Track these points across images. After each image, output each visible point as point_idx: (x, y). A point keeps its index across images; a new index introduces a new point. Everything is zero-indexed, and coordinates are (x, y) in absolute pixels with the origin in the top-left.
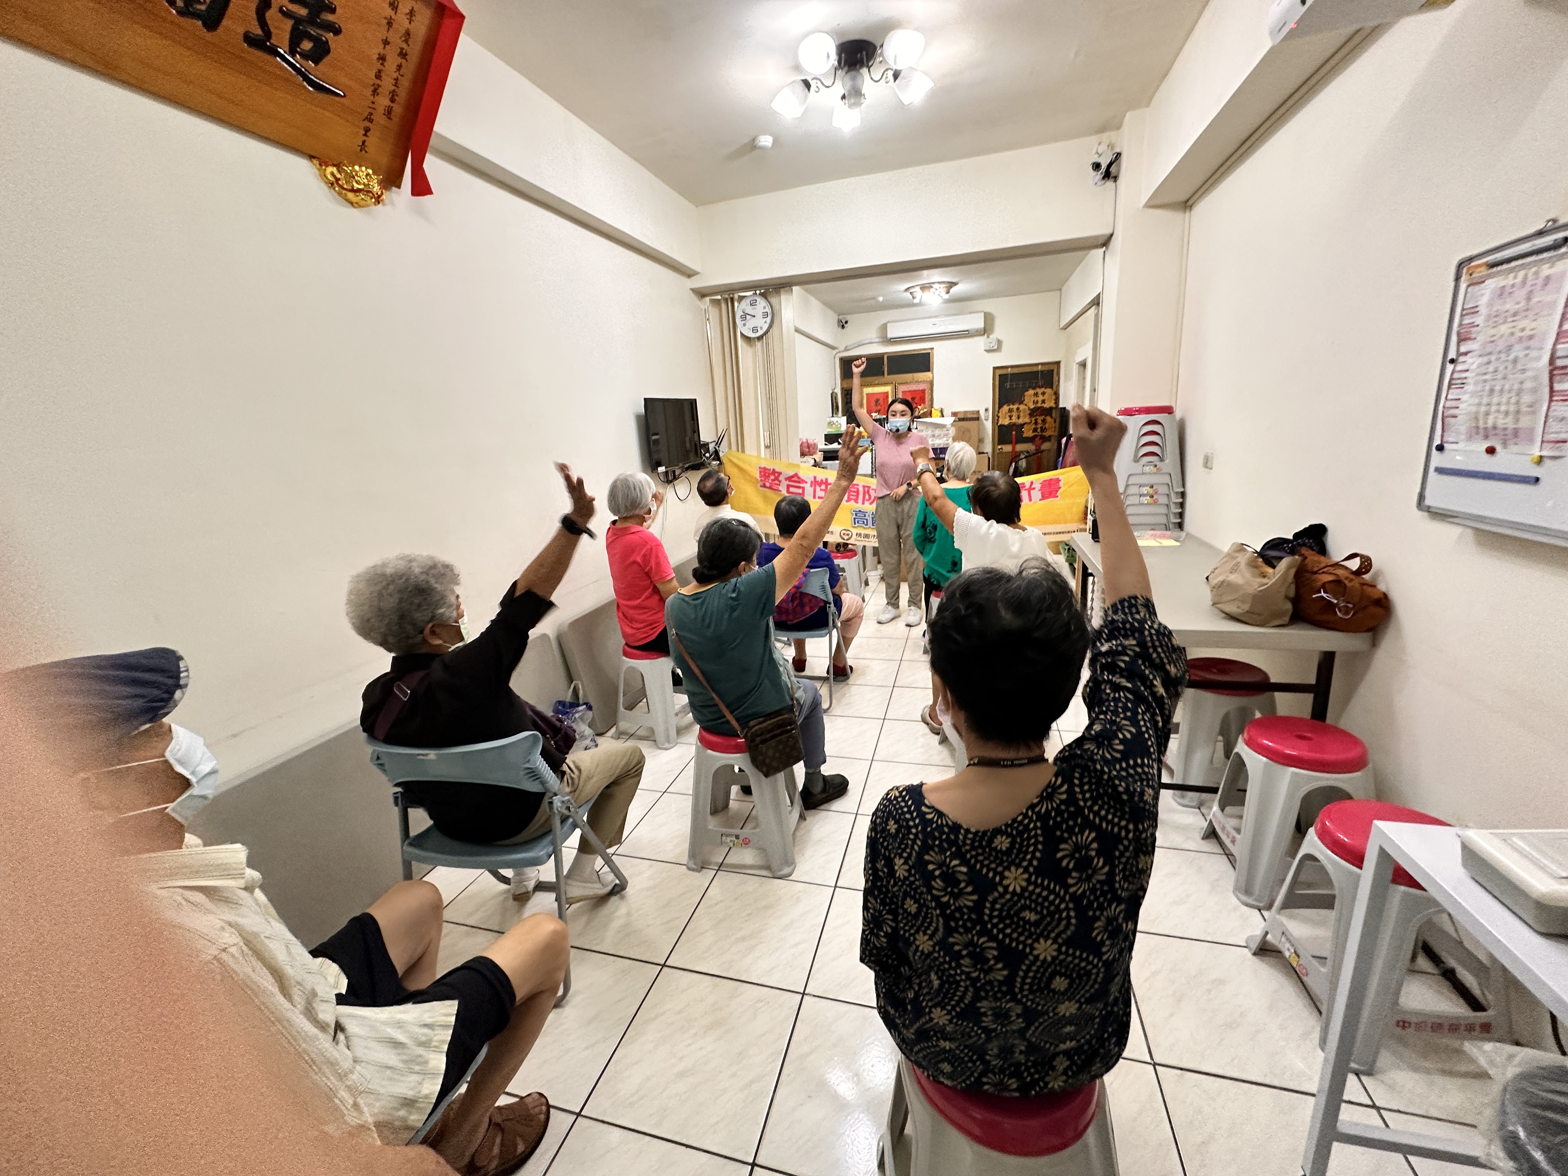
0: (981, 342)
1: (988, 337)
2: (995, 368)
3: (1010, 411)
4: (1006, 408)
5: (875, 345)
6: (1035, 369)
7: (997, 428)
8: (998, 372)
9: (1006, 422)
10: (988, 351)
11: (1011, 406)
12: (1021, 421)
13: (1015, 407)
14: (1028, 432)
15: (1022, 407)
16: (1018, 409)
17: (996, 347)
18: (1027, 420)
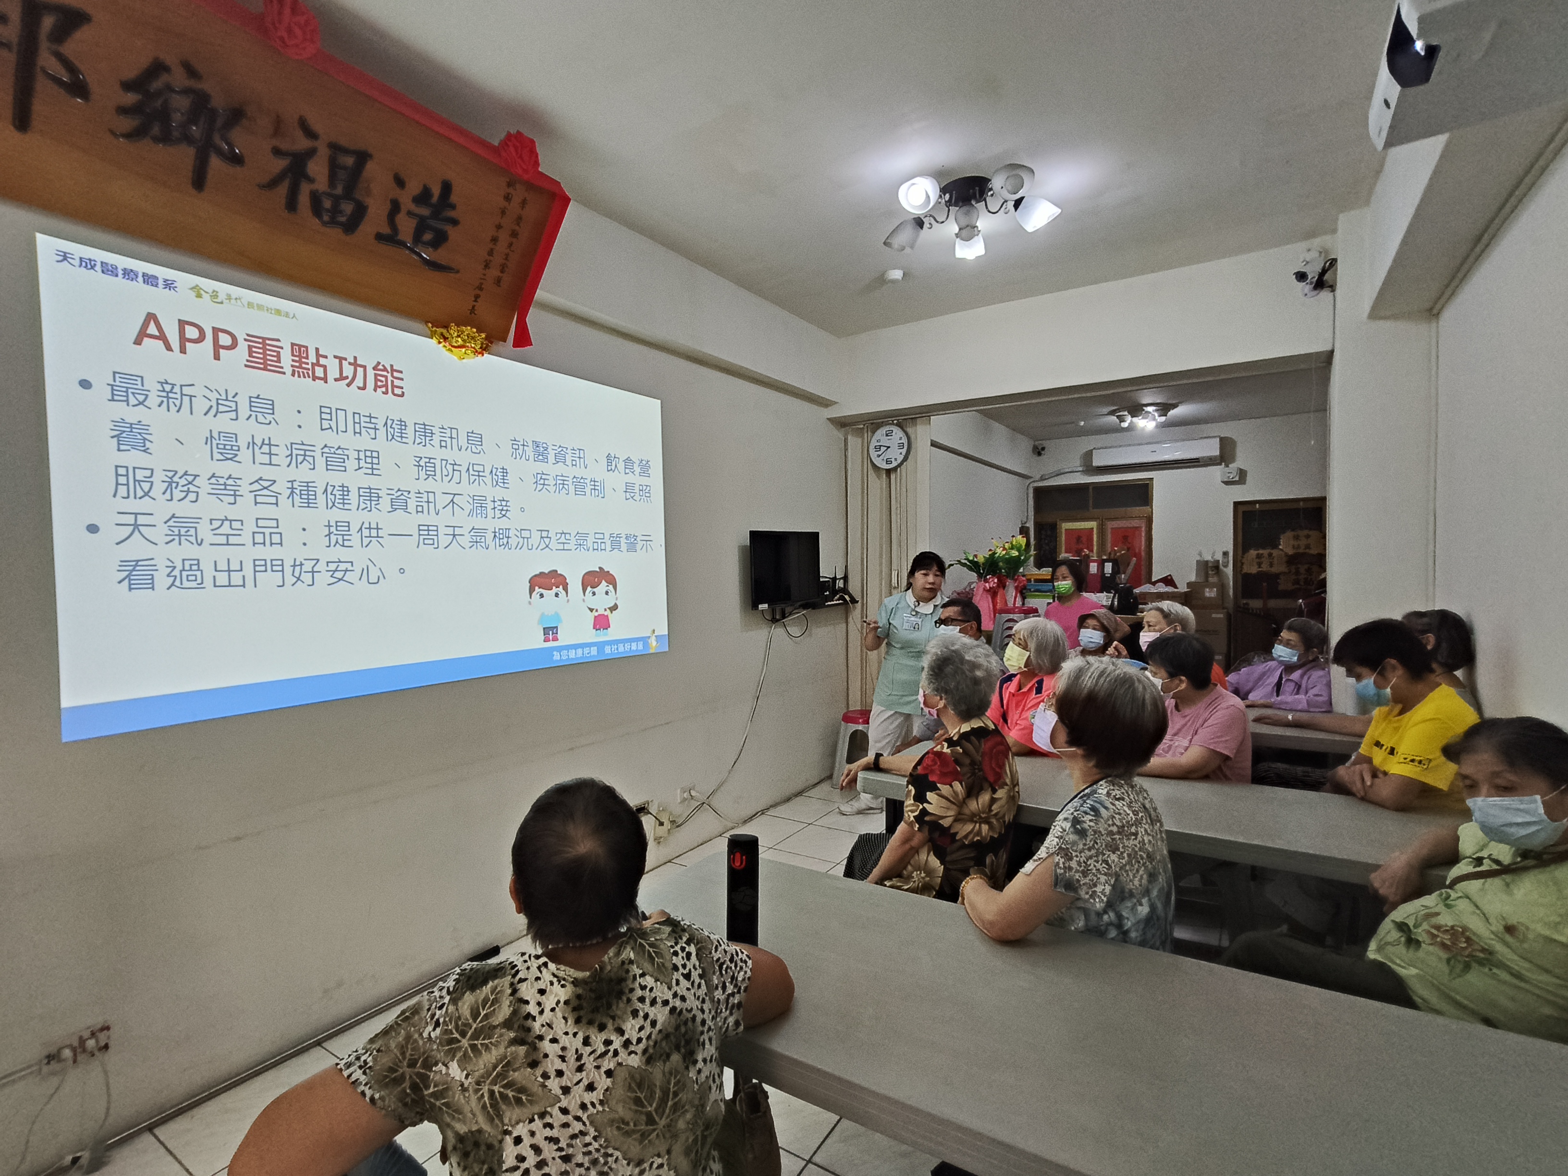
0: (1217, 472)
1: (1227, 466)
2: (1236, 504)
3: (1259, 556)
4: (1253, 553)
5: (1079, 473)
6: (1295, 506)
7: (1240, 577)
8: (1241, 509)
9: (1254, 570)
10: (1227, 483)
11: (1261, 551)
12: (1274, 570)
13: (1265, 552)
14: (1284, 585)
15: (1275, 552)
16: (1270, 555)
17: (1237, 479)
18: (1283, 568)
